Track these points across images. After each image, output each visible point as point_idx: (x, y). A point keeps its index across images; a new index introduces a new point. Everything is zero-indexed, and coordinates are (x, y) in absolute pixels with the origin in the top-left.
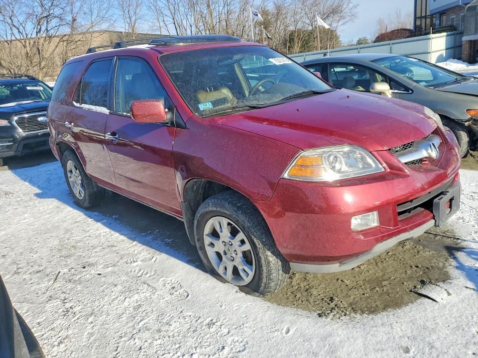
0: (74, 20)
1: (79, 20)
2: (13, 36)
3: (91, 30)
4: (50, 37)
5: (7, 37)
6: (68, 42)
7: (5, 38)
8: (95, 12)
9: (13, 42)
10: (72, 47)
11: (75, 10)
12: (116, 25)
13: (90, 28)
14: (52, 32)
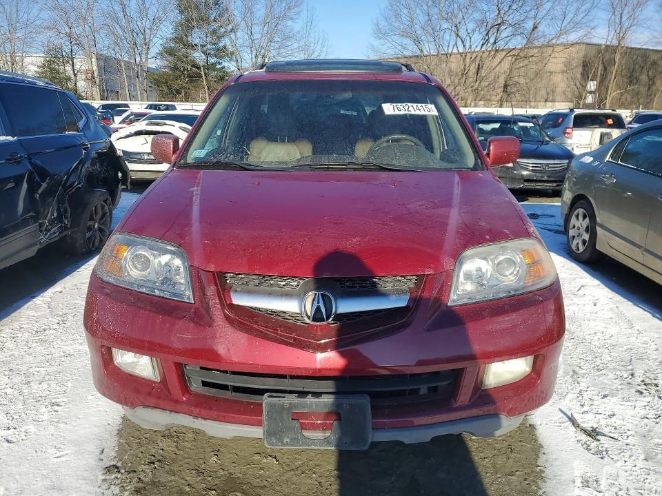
0: (535, 28)
1: (541, 28)
2: (455, 48)
3: (554, 41)
4: (497, 51)
5: (448, 49)
6: (518, 58)
7: (446, 49)
8: (570, 16)
9: (453, 56)
10: (521, 65)
11: (540, 15)
12: (594, 34)
13: (553, 39)
14: (500, 44)
